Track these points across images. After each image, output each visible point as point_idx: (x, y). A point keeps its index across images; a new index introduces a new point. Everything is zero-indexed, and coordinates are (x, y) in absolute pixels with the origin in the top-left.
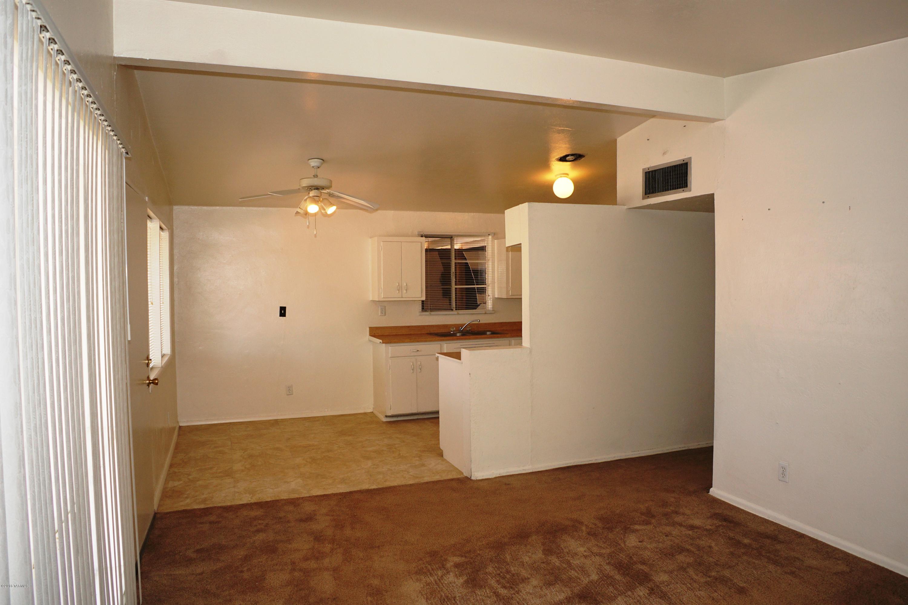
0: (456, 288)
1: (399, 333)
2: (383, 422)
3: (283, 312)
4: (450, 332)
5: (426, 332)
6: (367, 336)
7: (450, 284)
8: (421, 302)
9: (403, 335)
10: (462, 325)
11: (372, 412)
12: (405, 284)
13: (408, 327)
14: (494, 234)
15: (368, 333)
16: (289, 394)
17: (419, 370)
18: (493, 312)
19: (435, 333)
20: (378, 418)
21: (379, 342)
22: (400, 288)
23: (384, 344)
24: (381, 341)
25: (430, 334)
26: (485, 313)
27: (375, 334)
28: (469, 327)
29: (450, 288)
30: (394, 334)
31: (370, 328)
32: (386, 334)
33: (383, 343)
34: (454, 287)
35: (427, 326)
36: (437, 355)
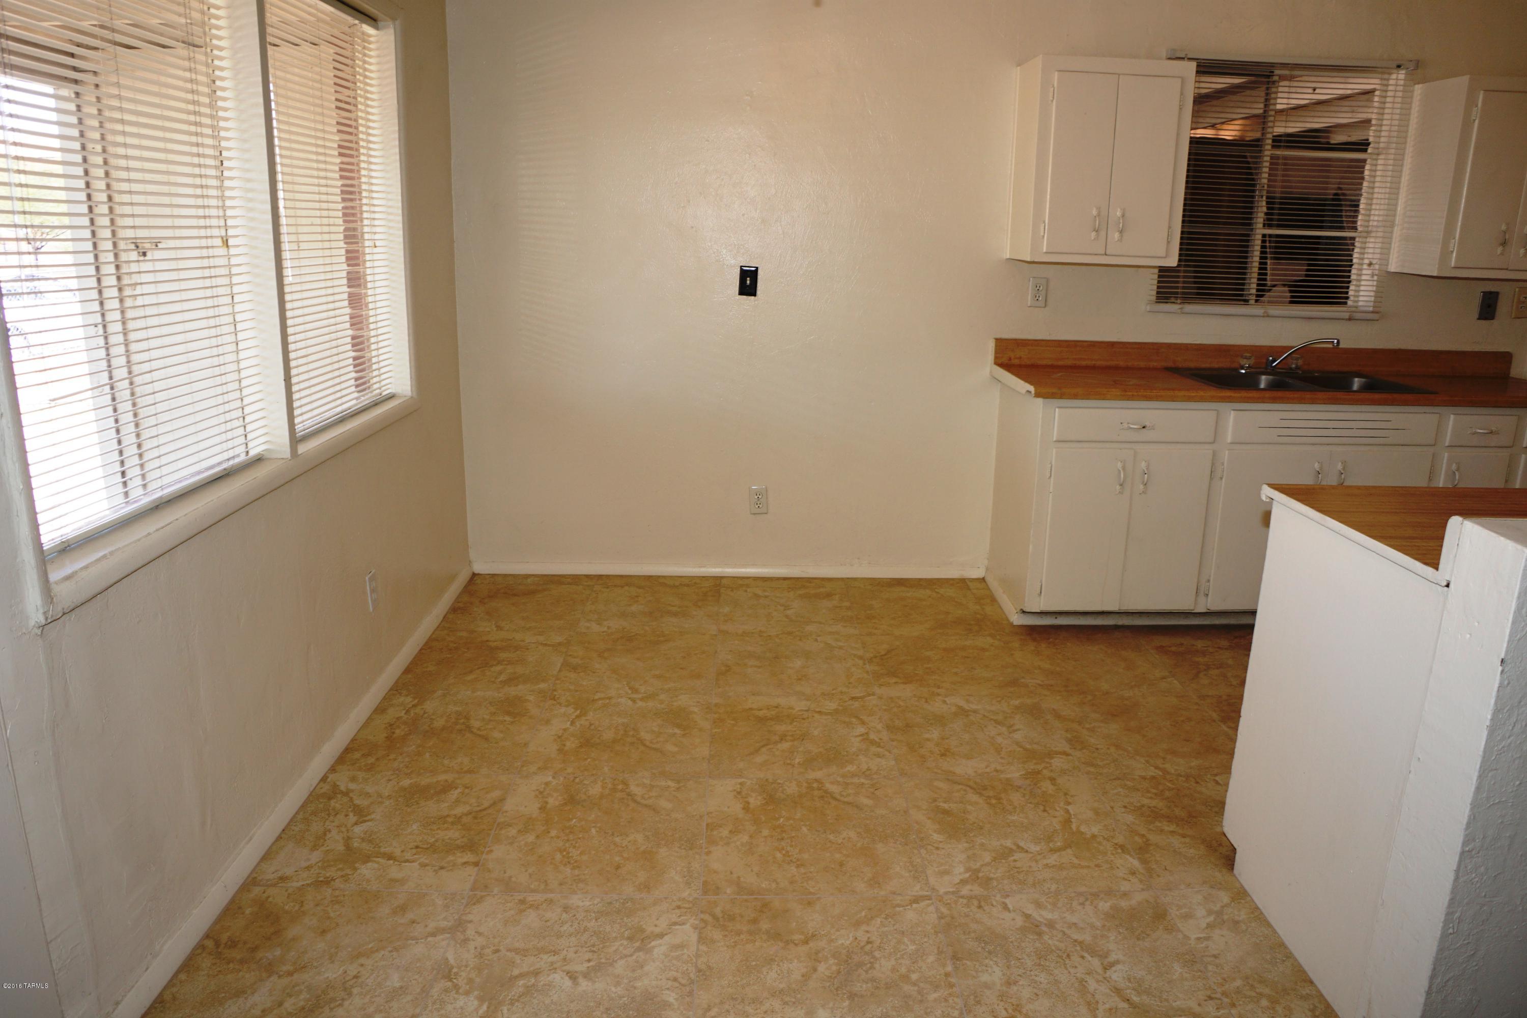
0: (1264, 236)
1: (1084, 363)
2: (1012, 625)
3: (748, 282)
4: (1236, 370)
5: (1164, 364)
6: (987, 366)
7: (1248, 222)
8: (1156, 271)
9: (1093, 368)
10: (1277, 351)
11: (983, 579)
12: (1119, 214)
13: (1112, 344)
14: (1418, 64)
15: (991, 357)
16: (758, 511)
17: (1142, 487)
18: (1376, 316)
19: (1189, 369)
20: (1000, 607)
21: (1024, 391)
22: (1100, 226)
23: (1040, 401)
24: (1032, 388)
25: (1175, 371)
26: (1350, 319)
27: (1010, 359)
28: (1297, 359)
29: (1248, 235)
30: (1069, 363)
31: (998, 341)
32: (1044, 362)
33: (1038, 395)
34: (1260, 230)
35: (1169, 346)
36: (1267, 492)
